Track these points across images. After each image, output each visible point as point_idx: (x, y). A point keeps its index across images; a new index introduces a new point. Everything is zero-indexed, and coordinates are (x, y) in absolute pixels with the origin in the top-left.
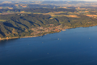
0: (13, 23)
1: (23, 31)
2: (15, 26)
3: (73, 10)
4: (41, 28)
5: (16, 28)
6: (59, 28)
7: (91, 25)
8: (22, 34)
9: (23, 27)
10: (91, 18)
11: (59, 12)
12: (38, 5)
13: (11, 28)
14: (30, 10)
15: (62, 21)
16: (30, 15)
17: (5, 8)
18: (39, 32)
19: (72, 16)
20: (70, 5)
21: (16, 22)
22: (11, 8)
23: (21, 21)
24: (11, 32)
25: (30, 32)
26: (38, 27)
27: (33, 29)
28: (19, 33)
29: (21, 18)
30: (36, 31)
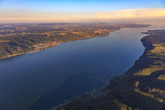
0: (17, 42)
1: (27, 48)
2: (20, 44)
3: (62, 30)
4: (41, 44)
5: (20, 46)
6: (54, 43)
7: (76, 39)
8: (26, 50)
9: (26, 45)
10: (76, 34)
11: (53, 32)
12: (35, 27)
13: (16, 47)
14: (30, 31)
15: (56, 38)
16: (30, 35)
17: (7, 31)
18: (40, 48)
19: (63, 34)
20: (59, 27)
21: (19, 41)
22: (12, 31)
23: (24, 40)
24: (17, 50)
25: (33, 48)
26: (39, 44)
27: (35, 46)
28: (24, 49)
29: (24, 38)
30: (38, 47)
